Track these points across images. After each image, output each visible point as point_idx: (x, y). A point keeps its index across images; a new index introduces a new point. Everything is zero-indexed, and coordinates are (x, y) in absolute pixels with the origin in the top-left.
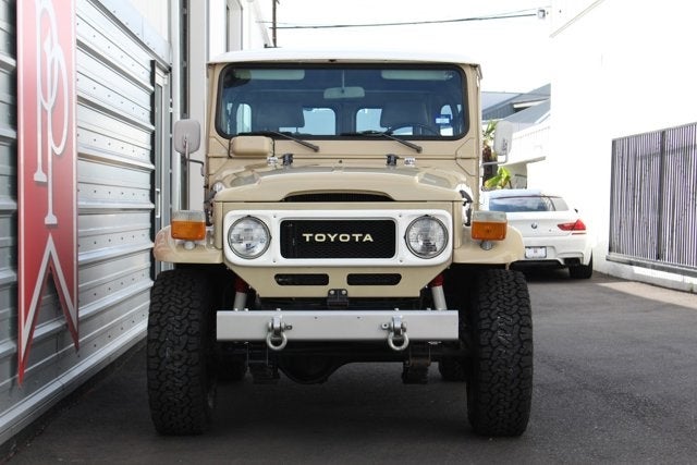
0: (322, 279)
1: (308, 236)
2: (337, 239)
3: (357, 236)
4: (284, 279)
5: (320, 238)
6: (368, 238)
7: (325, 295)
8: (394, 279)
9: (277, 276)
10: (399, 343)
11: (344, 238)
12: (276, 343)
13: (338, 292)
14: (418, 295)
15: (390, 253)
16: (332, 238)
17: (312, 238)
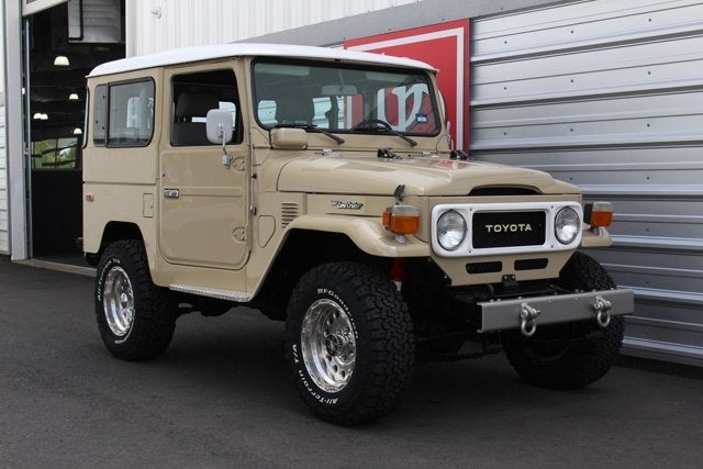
0: (495, 266)
1: (489, 227)
2: (509, 229)
3: (521, 226)
4: (474, 267)
5: (498, 228)
6: (528, 228)
7: (499, 280)
8: (541, 263)
9: (468, 266)
11: (513, 228)
13: (509, 277)
14: (557, 276)
15: (541, 241)
16: (506, 228)
17: (492, 229)
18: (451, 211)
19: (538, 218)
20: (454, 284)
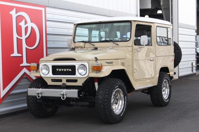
1: (57, 69)
3: (68, 69)
4: (53, 80)
5: (60, 70)
6: (70, 70)
7: (61, 84)
8: (76, 81)
9: (52, 80)
10: (63, 98)
11: (65, 70)
12: (39, 96)
13: (64, 84)
15: (75, 74)
16: (62, 70)
17: (58, 70)
18: (45, 65)
19: (73, 68)
20: (48, 84)
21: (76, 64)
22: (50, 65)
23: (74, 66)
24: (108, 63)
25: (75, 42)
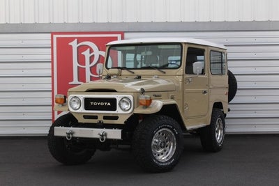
0: (96, 117)
3: (106, 103)
5: (95, 104)
6: (109, 104)
7: (97, 122)
8: (116, 118)
9: (84, 116)
10: (102, 139)
11: (102, 104)
12: (69, 138)
13: (100, 121)
14: (123, 123)
15: (115, 109)
16: (99, 104)
17: (93, 104)
18: (75, 97)
19: (113, 101)
20: (79, 122)
21: (118, 97)
22: (82, 97)
23: (115, 100)
24: (155, 96)
25: (108, 69)
